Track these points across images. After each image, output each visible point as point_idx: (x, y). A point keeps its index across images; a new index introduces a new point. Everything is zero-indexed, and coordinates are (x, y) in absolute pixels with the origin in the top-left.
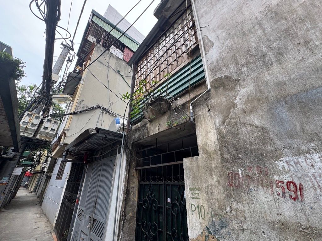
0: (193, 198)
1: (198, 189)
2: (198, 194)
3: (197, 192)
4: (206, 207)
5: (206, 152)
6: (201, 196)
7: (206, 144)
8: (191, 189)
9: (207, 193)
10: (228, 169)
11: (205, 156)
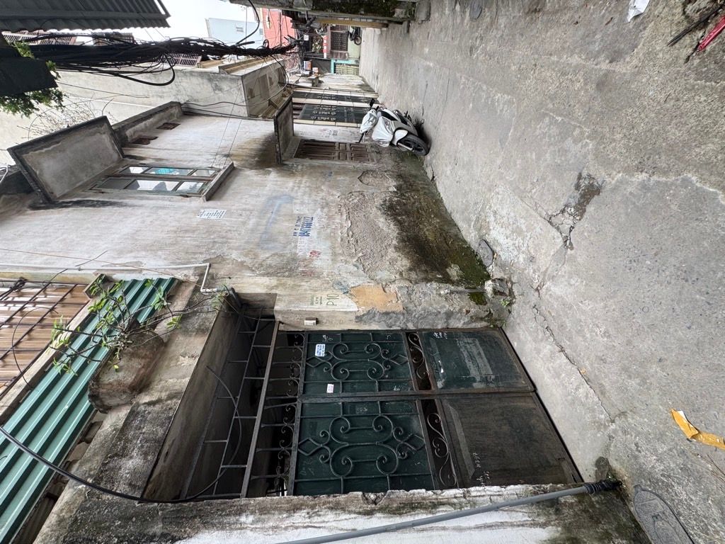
0: (321, 303)
1: (313, 298)
2: (317, 298)
3: (315, 298)
4: (328, 292)
5: (277, 287)
6: (319, 296)
7: (267, 286)
8: (312, 304)
9: (315, 291)
10: (297, 275)
11: (280, 288)
